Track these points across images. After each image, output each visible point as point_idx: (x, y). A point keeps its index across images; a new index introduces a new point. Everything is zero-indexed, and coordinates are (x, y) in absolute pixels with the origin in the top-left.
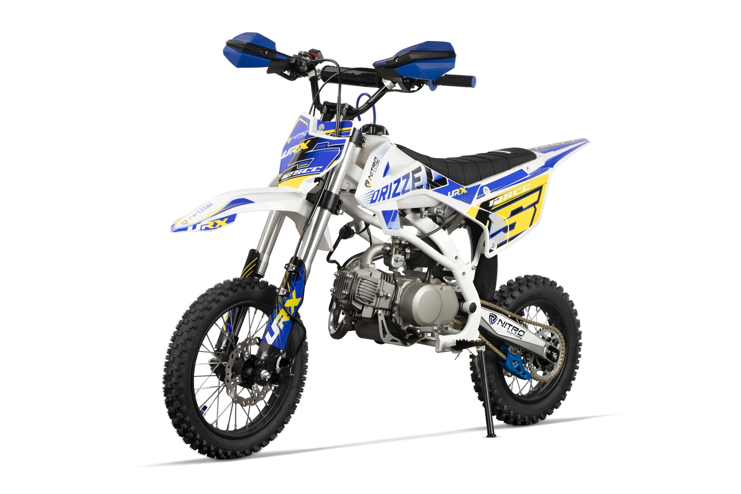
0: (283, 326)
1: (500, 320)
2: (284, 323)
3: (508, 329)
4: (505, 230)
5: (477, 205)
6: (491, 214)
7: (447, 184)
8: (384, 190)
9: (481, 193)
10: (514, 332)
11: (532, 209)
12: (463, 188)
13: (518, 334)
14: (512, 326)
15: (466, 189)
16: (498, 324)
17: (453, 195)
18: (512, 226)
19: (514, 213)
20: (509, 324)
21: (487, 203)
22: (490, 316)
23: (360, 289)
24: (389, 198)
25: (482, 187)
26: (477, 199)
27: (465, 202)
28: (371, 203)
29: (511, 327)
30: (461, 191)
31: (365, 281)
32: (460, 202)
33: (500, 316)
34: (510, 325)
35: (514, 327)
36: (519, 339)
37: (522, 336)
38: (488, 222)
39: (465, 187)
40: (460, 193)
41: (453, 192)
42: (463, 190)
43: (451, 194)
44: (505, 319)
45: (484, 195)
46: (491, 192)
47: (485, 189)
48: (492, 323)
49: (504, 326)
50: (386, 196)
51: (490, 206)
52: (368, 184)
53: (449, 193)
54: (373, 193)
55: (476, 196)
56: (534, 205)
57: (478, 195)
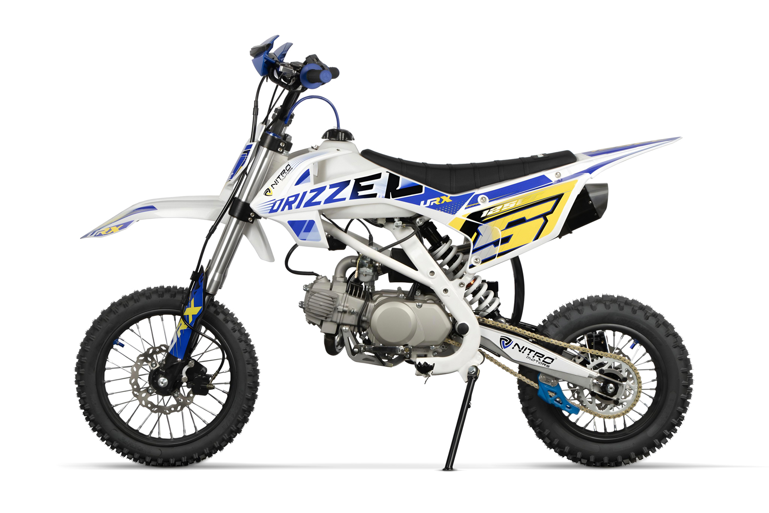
0: (180, 334)
1: (516, 344)
2: (181, 331)
3: (528, 355)
4: (496, 243)
5: (463, 216)
6: (481, 225)
7: (422, 192)
8: (291, 199)
9: (474, 202)
10: (536, 358)
11: (542, 220)
12: (447, 196)
13: (543, 361)
14: (534, 351)
15: (451, 198)
16: (513, 348)
17: (428, 204)
18: (506, 240)
19: (511, 225)
20: (529, 349)
21: (481, 212)
22: (501, 339)
23: (310, 303)
24: (298, 207)
25: (478, 195)
26: (466, 208)
27: (446, 212)
28: (269, 213)
29: (533, 353)
30: (441, 200)
31: (316, 294)
32: (439, 212)
33: (515, 339)
34: (531, 351)
35: (537, 353)
36: (545, 367)
37: (550, 363)
38: (475, 234)
39: (450, 195)
40: (440, 202)
41: (429, 201)
42: (447, 198)
43: (425, 203)
44: (523, 342)
45: (479, 205)
46: (489, 202)
47: (482, 198)
48: (505, 348)
49: (523, 351)
50: (294, 205)
51: (482, 216)
52: (268, 194)
53: (422, 202)
54: (274, 201)
55: (466, 205)
56: (544, 216)
57: (468, 204)
